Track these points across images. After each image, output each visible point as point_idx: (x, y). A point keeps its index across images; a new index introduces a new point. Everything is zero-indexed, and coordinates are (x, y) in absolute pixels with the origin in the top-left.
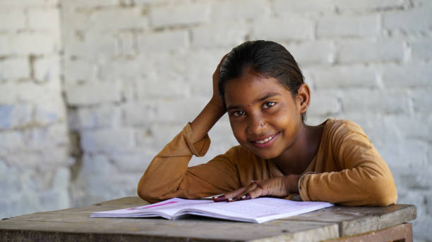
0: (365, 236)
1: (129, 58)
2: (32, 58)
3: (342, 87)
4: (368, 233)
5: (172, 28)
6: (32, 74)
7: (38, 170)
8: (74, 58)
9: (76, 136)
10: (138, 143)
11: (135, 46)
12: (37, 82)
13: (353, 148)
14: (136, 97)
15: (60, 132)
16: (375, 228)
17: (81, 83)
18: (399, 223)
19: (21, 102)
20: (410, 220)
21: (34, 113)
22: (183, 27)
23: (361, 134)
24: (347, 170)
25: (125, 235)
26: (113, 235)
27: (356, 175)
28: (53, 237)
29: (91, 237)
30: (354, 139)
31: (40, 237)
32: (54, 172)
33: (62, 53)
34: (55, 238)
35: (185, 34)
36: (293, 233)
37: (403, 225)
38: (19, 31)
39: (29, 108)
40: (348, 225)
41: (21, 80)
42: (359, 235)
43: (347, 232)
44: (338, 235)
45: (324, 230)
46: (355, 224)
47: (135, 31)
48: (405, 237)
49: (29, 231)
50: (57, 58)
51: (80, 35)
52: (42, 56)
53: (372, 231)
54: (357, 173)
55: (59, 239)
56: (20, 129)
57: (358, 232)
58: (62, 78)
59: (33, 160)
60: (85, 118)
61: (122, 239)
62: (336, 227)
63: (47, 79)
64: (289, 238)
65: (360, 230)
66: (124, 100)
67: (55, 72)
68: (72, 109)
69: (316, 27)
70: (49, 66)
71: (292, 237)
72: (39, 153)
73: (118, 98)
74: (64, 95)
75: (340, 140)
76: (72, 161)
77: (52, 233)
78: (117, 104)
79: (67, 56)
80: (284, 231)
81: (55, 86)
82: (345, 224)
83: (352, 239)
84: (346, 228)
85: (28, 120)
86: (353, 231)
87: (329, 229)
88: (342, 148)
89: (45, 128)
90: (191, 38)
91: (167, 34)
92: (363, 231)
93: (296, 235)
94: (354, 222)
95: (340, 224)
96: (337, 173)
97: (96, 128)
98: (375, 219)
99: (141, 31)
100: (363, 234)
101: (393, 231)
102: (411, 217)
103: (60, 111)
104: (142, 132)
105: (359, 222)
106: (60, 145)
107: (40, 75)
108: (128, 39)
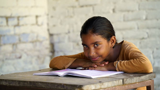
0: (134, 84)
1: (71, 17)
2: (37, 17)
3: (148, 28)
4: (135, 83)
5: (87, 6)
6: (37, 22)
7: (38, 57)
8: (52, 17)
9: (52, 45)
10: (74, 48)
11: (73, 13)
12: (38, 25)
13: (134, 53)
14: (73, 31)
15: (47, 43)
16: (138, 81)
17: (54, 26)
18: (148, 79)
19: (33, 32)
20: (153, 78)
21: (37, 36)
22: (91, 5)
23: (136, 48)
24: (132, 60)
25: (40, 82)
26: (36, 82)
27: (136, 62)
28: (15, 82)
29: (28, 83)
30: (134, 50)
31: (11, 82)
32: (44, 58)
33: (48, 15)
34: (16, 82)
35: (91, 8)
36: (103, 82)
37: (150, 80)
38: (32, 7)
39: (35, 35)
40: (126, 80)
41: (33, 25)
42: (131, 84)
43: (126, 82)
44: (122, 84)
45: (116, 82)
46: (129, 80)
47: (73, 7)
48: (151, 85)
49: (7, 80)
50: (46, 17)
51: (54, 8)
52: (40, 16)
53: (137, 83)
54: (137, 61)
55: (17, 83)
56: (32, 42)
57: (131, 83)
58: (48, 24)
59: (37, 53)
60: (56, 39)
61: (40, 84)
62: (121, 80)
63: (42, 24)
64: (101, 84)
65: (131, 82)
66: (69, 32)
67: (45, 21)
68: (51, 35)
69: (139, 6)
70: (43, 20)
71: (103, 84)
72: (39, 51)
73: (67, 32)
74: (48, 30)
75: (128, 51)
76: (51, 54)
77: (15, 81)
78: (66, 33)
79: (50, 16)
80: (100, 82)
81: (45, 27)
82: (125, 80)
83: (128, 85)
84: (125, 81)
85: (35, 39)
86: (128, 82)
87: (118, 81)
88: (129, 54)
89: (41, 42)
90: (93, 9)
91: (85, 9)
92: (133, 82)
93: (104, 84)
94: (129, 79)
95: (123, 80)
96: (128, 61)
97: (59, 42)
98: (138, 78)
99: (75, 7)
100: (133, 83)
101: (146, 83)
102: (153, 77)
103: (47, 36)
104: (75, 44)
105: (131, 79)
106: (47, 48)
107: (40, 23)
108: (71, 10)
